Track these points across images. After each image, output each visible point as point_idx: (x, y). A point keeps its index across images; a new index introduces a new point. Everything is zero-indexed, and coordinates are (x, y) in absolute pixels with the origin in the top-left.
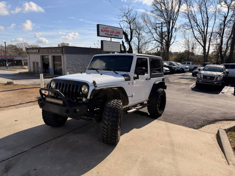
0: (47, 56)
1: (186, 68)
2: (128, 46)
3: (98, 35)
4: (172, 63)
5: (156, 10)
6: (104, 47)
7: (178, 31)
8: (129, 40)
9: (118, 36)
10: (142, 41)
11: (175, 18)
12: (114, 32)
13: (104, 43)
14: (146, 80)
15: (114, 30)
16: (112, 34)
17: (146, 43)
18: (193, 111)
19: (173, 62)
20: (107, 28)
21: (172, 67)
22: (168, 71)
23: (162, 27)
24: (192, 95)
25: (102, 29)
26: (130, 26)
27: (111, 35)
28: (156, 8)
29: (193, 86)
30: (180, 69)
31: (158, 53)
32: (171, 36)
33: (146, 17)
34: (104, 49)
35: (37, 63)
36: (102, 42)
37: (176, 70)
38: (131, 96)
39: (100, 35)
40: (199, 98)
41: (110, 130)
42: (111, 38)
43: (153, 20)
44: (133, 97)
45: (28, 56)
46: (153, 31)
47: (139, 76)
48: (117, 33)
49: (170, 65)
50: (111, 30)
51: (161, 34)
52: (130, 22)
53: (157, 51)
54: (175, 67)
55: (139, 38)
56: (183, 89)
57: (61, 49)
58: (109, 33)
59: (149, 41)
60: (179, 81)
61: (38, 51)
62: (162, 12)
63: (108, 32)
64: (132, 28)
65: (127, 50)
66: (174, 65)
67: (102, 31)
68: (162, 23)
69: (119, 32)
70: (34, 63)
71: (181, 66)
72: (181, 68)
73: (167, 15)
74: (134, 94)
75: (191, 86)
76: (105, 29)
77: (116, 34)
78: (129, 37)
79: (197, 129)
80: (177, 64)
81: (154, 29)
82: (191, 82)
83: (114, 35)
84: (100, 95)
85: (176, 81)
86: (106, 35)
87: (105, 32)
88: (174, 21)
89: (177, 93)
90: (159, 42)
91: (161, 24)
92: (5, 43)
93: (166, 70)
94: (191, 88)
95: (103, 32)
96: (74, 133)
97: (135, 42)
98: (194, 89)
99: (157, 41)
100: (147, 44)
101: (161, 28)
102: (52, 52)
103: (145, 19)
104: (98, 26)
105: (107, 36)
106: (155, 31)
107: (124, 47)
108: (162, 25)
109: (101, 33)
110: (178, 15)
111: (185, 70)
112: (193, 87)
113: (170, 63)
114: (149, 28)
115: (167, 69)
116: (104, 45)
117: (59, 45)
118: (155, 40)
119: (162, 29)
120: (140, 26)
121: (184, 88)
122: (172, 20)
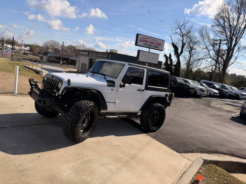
0: (94, 59)
1: (242, 95)
2: (177, 60)
3: (136, 44)
4: (224, 86)
5: (218, 25)
6: (139, 57)
7: (242, 51)
8: (179, 54)
9: (158, 47)
10: (195, 57)
11: (240, 35)
12: (154, 43)
13: (140, 53)
14: (139, 91)
15: (154, 42)
16: (151, 44)
17: (199, 59)
18: (202, 137)
19: (226, 86)
20: (146, 38)
21: (223, 90)
22: (217, 93)
23: (220, 44)
24: (226, 124)
25: (141, 39)
26: (183, 39)
27: (150, 46)
28: (218, 23)
29: (237, 115)
30: (233, 94)
31: (212, 72)
32: (232, 56)
33: (204, 32)
34: (139, 59)
35: (85, 65)
36: (139, 51)
37: (228, 94)
38: (113, 103)
39: (138, 44)
40: (231, 129)
41: (70, 126)
42: (150, 48)
43: (212, 36)
44: (116, 103)
45: (79, 57)
46: (211, 48)
47: (127, 85)
48: (157, 44)
49: (221, 88)
50: (151, 40)
51: (218, 52)
52: (183, 35)
53: (212, 69)
54: (226, 90)
55: (191, 53)
56: (220, 116)
57: (107, 55)
58: (148, 44)
59: (204, 57)
60: (222, 107)
61: (87, 54)
62: (225, 28)
63: (147, 42)
64: (184, 41)
65: (175, 64)
66: (227, 89)
67: (140, 41)
68: (221, 40)
69: (160, 44)
70: (82, 64)
71: (235, 91)
72: (235, 94)
73: (231, 32)
74: (117, 101)
75: (233, 115)
76: (144, 39)
77: (156, 46)
78: (179, 51)
79: (180, 153)
80: (232, 88)
81: (212, 45)
82: (235, 111)
83: (153, 46)
84: (77, 94)
85: (218, 106)
86: (144, 46)
87: (144, 42)
88: (237, 39)
89: (210, 118)
90: (215, 60)
91: (219, 41)
92: (63, 42)
93: (214, 93)
94: (231, 117)
95: (142, 41)
96: (56, 125)
97: (186, 57)
98: (234, 119)
99: (213, 59)
100: (201, 60)
101: (218, 45)
102: (99, 56)
103: (203, 34)
104: (138, 35)
105: (146, 46)
106: (213, 48)
107: (171, 61)
108: (220, 43)
109: (139, 43)
110: (244, 32)
111: (241, 97)
112: (234, 117)
113: (222, 85)
114: (206, 44)
115: (217, 91)
116: (140, 55)
117: (107, 51)
118: (211, 57)
119: (220, 46)
120: (195, 40)
121: (222, 115)
122: (236, 38)
